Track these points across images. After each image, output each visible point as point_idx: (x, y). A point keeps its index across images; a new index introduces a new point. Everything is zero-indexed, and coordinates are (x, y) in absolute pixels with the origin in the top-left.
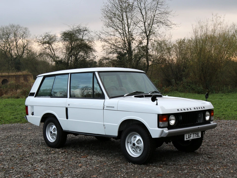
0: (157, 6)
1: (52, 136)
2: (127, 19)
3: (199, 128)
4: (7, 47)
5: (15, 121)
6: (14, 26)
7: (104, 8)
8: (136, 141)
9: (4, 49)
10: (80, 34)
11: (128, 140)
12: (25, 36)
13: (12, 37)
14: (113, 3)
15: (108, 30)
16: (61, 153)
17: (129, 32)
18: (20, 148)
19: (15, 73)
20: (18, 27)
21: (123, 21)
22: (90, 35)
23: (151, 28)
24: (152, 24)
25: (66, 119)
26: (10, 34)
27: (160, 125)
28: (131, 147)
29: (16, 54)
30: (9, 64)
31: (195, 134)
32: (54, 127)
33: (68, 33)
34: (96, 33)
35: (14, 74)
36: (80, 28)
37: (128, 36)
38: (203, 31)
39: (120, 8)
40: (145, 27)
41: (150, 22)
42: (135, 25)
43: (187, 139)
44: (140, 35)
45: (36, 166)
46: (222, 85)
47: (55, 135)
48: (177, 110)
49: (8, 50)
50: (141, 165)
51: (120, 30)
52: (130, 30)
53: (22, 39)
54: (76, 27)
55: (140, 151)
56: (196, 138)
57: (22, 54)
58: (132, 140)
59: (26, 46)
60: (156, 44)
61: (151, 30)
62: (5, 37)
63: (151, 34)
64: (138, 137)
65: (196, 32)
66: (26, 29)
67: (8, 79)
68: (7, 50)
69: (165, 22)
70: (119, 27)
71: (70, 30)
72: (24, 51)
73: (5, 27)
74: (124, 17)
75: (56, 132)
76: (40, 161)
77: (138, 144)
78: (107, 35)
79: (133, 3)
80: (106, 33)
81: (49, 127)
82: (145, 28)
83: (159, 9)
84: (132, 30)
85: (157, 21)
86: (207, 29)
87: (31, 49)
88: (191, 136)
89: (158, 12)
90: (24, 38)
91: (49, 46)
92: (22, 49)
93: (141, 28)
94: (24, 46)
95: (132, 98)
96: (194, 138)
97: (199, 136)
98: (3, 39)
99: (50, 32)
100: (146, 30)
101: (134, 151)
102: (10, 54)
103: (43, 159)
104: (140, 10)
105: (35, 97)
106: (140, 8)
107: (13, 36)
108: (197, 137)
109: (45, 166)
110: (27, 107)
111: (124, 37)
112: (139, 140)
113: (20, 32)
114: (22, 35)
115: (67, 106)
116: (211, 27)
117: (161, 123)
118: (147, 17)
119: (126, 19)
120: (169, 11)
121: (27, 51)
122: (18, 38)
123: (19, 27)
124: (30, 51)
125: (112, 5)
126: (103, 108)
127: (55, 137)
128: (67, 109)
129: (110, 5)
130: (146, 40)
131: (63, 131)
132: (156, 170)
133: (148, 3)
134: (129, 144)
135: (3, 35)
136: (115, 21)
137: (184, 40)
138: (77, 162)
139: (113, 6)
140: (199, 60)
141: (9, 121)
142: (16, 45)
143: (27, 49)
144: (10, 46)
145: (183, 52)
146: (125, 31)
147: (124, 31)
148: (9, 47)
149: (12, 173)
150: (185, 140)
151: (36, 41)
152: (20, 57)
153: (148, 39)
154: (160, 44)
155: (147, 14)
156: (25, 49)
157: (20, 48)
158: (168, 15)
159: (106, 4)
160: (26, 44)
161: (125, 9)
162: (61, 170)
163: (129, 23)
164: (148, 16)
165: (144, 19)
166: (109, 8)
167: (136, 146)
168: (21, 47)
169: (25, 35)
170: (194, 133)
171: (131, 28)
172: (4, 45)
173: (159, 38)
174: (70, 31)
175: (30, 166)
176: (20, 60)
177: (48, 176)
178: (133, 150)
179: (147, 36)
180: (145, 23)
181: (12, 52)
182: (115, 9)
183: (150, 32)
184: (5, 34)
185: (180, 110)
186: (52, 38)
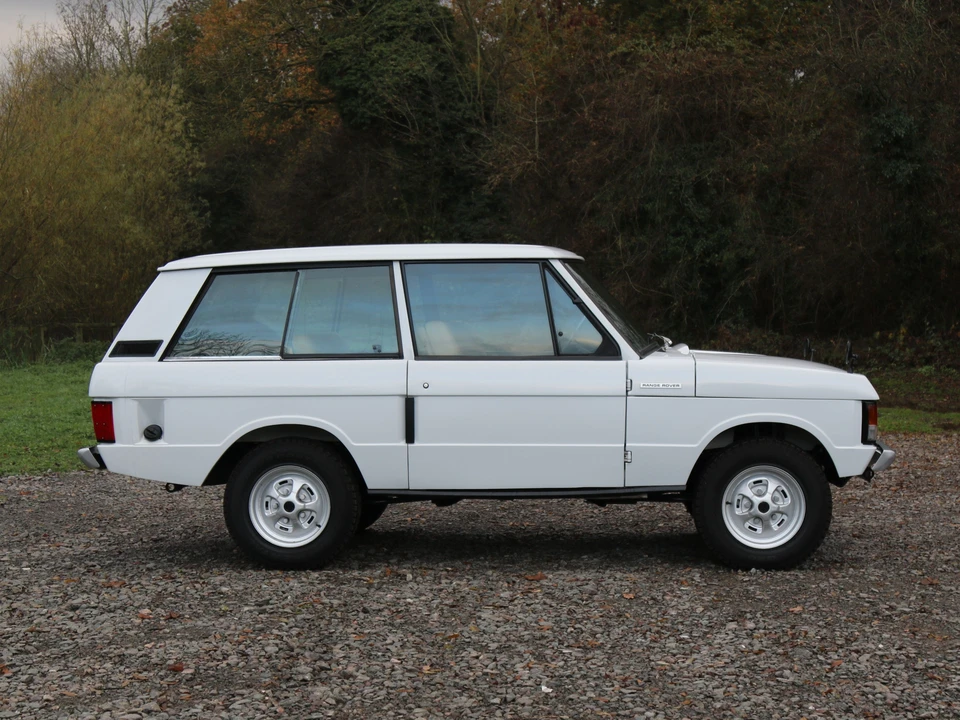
8: (770, 494)
11: (728, 495)
25: (403, 443)
27: (870, 436)
28: (740, 516)
32: (300, 481)
55: (778, 525)
58: (752, 494)
64: (775, 482)
95: (680, 354)
101: (755, 530)
105: (161, 360)
112: (776, 489)
115: (415, 391)
126: (627, 392)
127: (304, 525)
128: (409, 403)
131: (369, 492)
167: (770, 511)
178: (750, 528)
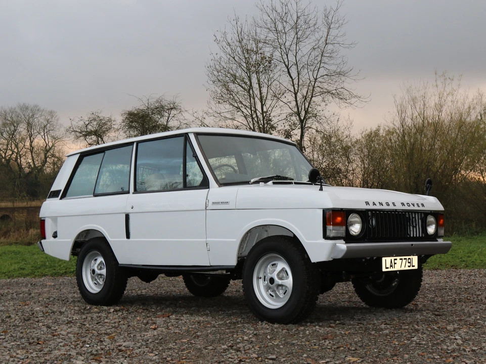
0: (321, 61)
1: (96, 280)
2: (260, 87)
3: (412, 245)
4: (11, 150)
5: (20, 274)
6: (27, 108)
7: (212, 63)
8: (276, 273)
9: (5, 155)
10: (162, 116)
11: (259, 273)
12: (50, 127)
13: (22, 129)
14: (230, 53)
15: (219, 109)
16: (113, 312)
17: (263, 112)
18: (26, 307)
19: (27, 204)
20: (35, 110)
21: (251, 91)
22: (182, 117)
23: (309, 104)
24: (310, 96)
25: (126, 239)
26: (18, 124)
27: (328, 233)
28: (264, 286)
29: (30, 165)
30: (15, 185)
31: (404, 259)
32: (100, 259)
33: (138, 114)
34: (195, 115)
35: (24, 204)
36: (163, 104)
37: (262, 121)
38: (418, 108)
39: (244, 65)
40: (296, 101)
41: (308, 91)
42: (275, 98)
43: (388, 268)
44: (286, 119)
45: (57, 330)
46: (458, 221)
47: (101, 277)
48: (366, 202)
49: (14, 156)
50: (287, 324)
51: (245, 109)
52: (265, 110)
53: (42, 134)
54: (153, 103)
55: (284, 294)
56: (407, 268)
57: (43, 165)
58: (268, 272)
59: (50, 149)
60: (319, 138)
61: (310, 109)
62: (8, 129)
63: (309, 118)
64: (282, 265)
65: (402, 111)
66: (51, 113)
67: (11, 215)
68: (11, 156)
69: (338, 91)
70: (244, 103)
71: (142, 108)
72: (46, 158)
73: (8, 110)
74: (252, 84)
75: (104, 272)
76: (66, 322)
77: (281, 279)
78: (219, 119)
79: (272, 55)
80: (216, 115)
81: (90, 261)
82: (297, 104)
83: (326, 66)
84: (270, 109)
85: (322, 90)
86: (424, 105)
87: (61, 154)
88: (396, 263)
89: (322, 72)
90: (47, 132)
91: (98, 140)
92: (43, 156)
93: (288, 104)
94: (48, 147)
95: (267, 185)
96: (403, 268)
97: (414, 266)
98: (5, 135)
99: (99, 111)
100: (298, 109)
101: (273, 296)
102: (18, 163)
103: (73, 320)
104: (287, 67)
105: (61, 199)
106: (287, 63)
107: (24, 127)
108: (409, 266)
109: (76, 329)
110: (43, 222)
111: (254, 124)
112: (283, 270)
113: (40, 120)
114: (43, 126)
115: (129, 210)
116: (433, 98)
117: (330, 227)
118: (301, 81)
119: (257, 86)
120: (345, 69)
121: (53, 158)
122: (35, 131)
123: (38, 110)
124: (59, 160)
125: (228, 56)
126: (206, 207)
127: (101, 282)
128: (127, 217)
129: (225, 57)
130: (299, 128)
131: (119, 265)
132: (320, 331)
133: (302, 55)
134: (261, 281)
135: (4, 125)
136: (236, 90)
137: (378, 130)
138: (147, 323)
139: (232, 59)
140: (409, 168)
141: (6, 274)
142: (31, 146)
143: (53, 155)
144: (18, 149)
145: (376, 156)
146: (255, 112)
147: (253, 112)
148: (16, 150)
149: (4, 339)
150: (384, 270)
151: (72, 130)
152: (39, 172)
153: (302, 128)
154: (327, 138)
155: (300, 76)
156: (50, 154)
157: (38, 152)
158: (343, 78)
159: (215, 56)
160: (50, 144)
161: (255, 67)
162: (110, 334)
163: (264, 94)
164: (303, 79)
165: (294, 86)
166: (223, 64)
167: (275, 283)
168: (41, 150)
169: (49, 125)
170: (403, 257)
171: (268, 106)
172: (5, 147)
173: (325, 125)
174: (142, 110)
175: (45, 329)
176: (39, 177)
177: (83, 343)
178: (270, 295)
179: (301, 121)
180: (296, 94)
181: (23, 160)
182: (234, 66)
183: (307, 112)
184: (7, 124)
185: (371, 204)
186: (105, 124)
